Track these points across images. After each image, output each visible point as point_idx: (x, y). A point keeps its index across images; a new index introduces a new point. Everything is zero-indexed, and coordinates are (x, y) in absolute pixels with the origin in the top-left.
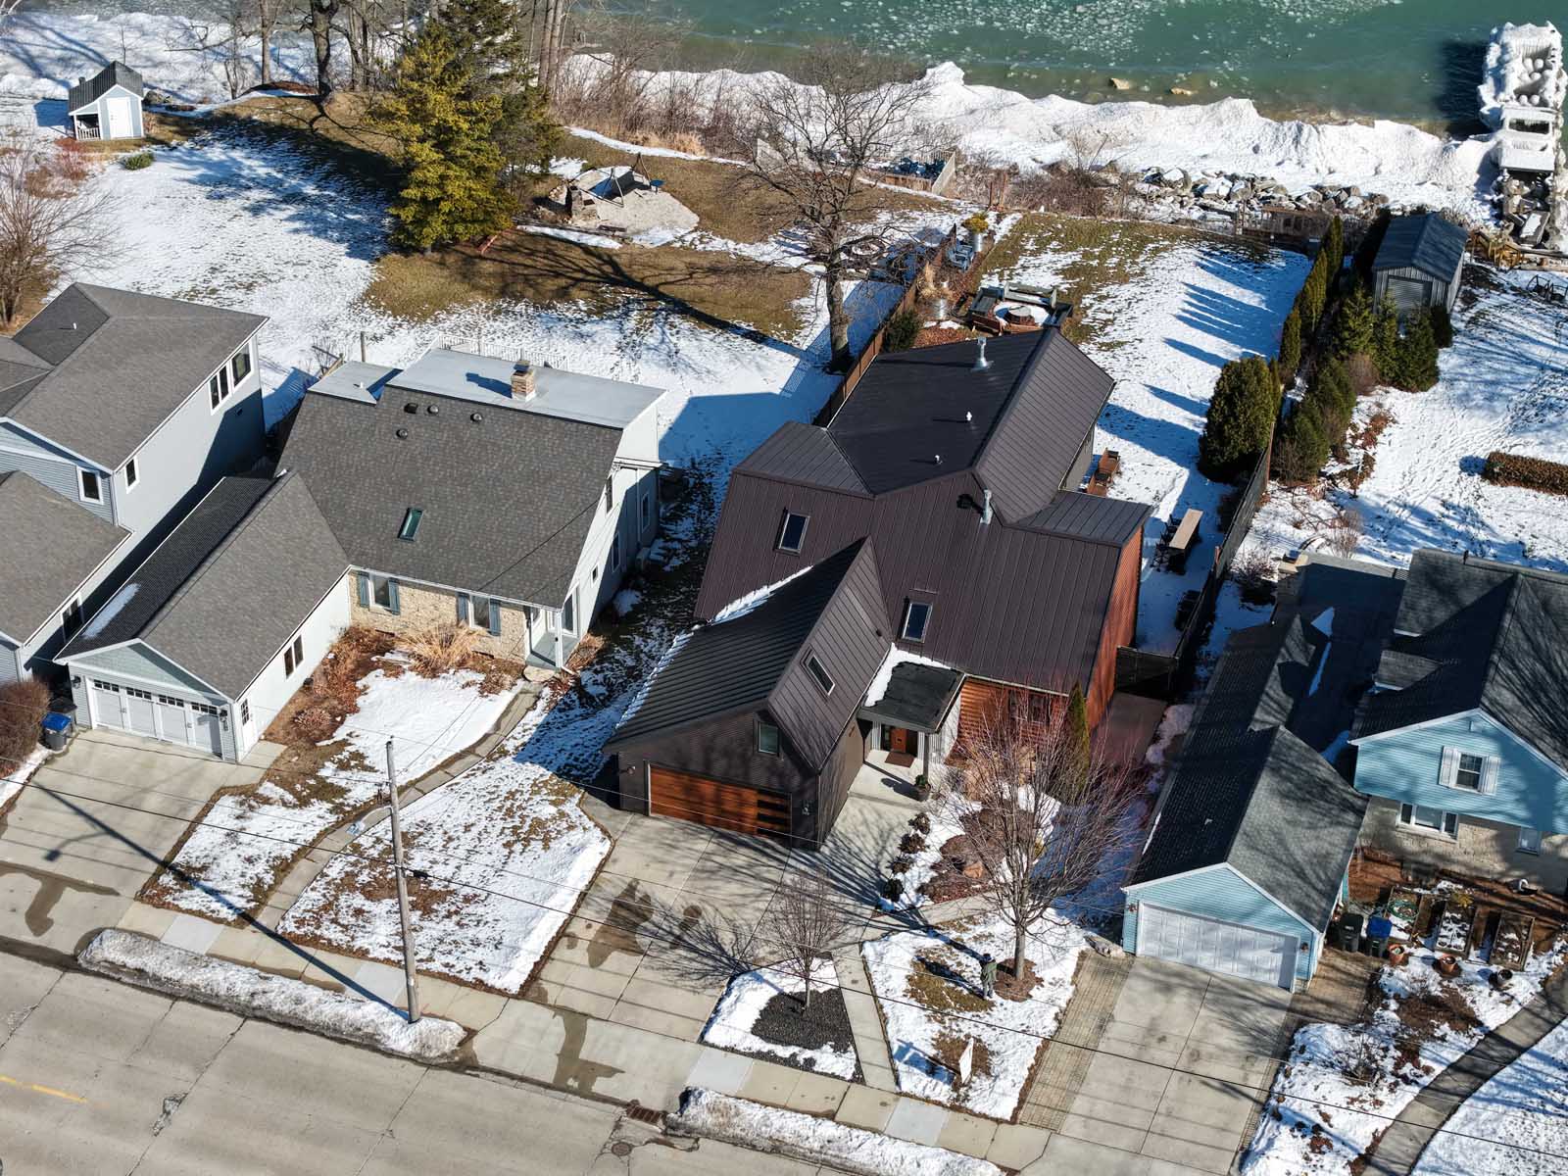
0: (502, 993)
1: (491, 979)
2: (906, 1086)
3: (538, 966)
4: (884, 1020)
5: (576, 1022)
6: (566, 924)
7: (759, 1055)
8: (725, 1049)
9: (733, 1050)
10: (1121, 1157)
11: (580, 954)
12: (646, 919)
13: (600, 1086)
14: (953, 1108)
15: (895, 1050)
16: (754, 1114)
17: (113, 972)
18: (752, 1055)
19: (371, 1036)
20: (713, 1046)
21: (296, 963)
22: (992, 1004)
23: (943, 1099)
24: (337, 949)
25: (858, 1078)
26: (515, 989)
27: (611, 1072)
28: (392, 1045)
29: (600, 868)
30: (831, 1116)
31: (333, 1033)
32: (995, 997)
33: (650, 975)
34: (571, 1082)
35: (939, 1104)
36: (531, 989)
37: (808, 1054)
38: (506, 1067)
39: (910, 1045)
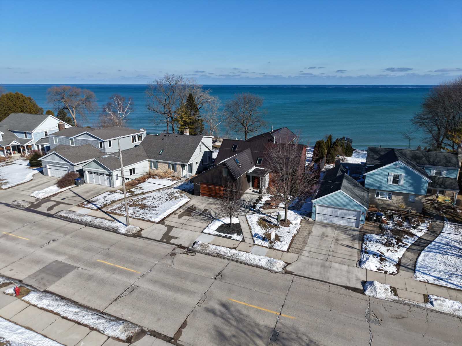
0: (154, 222)
1: (152, 220)
2: (256, 242)
3: (165, 218)
4: (251, 229)
5: (170, 228)
6: (175, 211)
7: (217, 235)
8: (208, 234)
9: (210, 234)
10: (322, 261)
11: (177, 216)
12: (195, 211)
13: (172, 241)
14: (270, 248)
15: (253, 235)
16: (213, 247)
17: (61, 217)
18: (215, 235)
19: (116, 230)
20: (205, 233)
21: (106, 216)
22: (280, 227)
23: (267, 246)
24: (117, 214)
25: (243, 240)
26: (157, 222)
27: (176, 238)
28: (120, 232)
29: (186, 203)
30: (235, 248)
31: (107, 229)
32: (280, 226)
33: (192, 220)
34: (165, 240)
35: (266, 247)
36: (162, 222)
37: (230, 235)
38: (148, 237)
39: (258, 234)
